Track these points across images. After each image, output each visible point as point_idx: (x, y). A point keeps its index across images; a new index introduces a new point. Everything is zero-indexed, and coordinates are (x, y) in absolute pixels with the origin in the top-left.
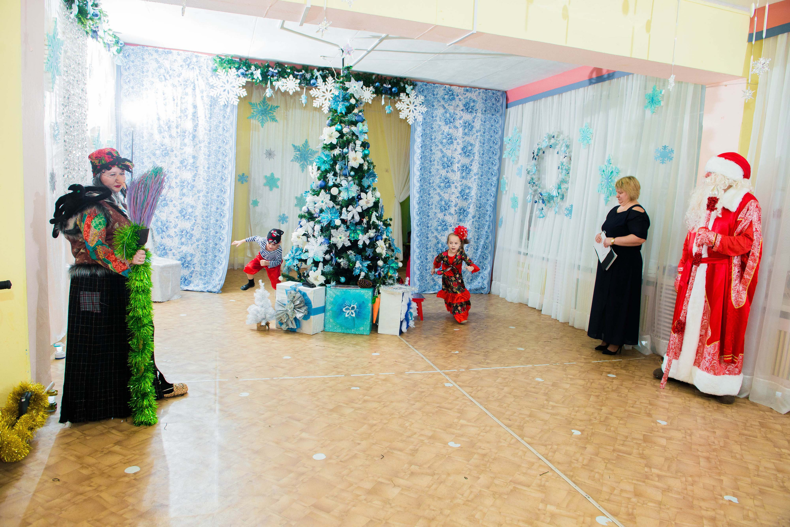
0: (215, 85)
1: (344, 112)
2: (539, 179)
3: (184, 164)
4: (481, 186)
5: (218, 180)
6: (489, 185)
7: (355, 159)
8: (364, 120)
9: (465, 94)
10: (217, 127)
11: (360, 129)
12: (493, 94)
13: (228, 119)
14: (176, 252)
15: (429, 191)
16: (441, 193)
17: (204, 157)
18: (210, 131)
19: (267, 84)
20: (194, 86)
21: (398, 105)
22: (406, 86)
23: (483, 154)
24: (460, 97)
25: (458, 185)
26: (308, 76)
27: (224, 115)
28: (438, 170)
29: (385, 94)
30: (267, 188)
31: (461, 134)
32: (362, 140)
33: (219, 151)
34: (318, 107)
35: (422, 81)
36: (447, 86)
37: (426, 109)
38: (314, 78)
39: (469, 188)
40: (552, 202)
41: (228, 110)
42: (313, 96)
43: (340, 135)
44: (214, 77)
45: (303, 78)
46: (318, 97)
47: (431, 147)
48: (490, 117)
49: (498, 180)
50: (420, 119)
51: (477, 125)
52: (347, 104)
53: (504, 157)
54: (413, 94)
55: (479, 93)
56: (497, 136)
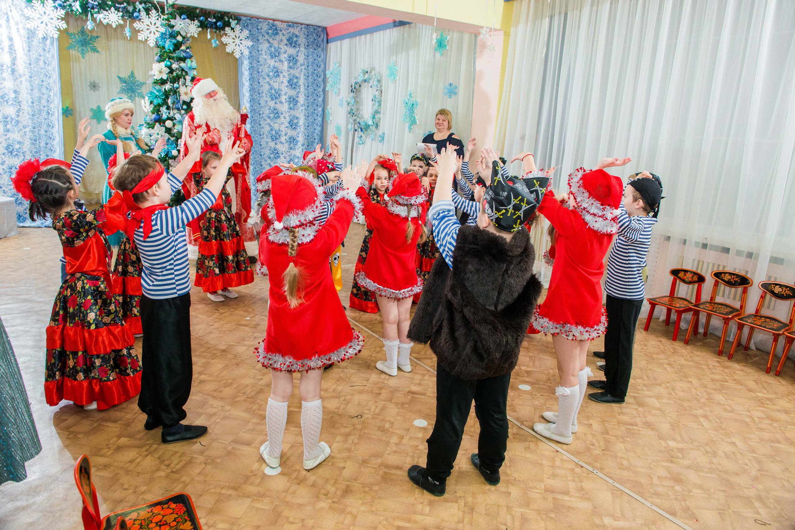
0: (31, 17)
1: (171, 49)
2: (358, 110)
3: (6, 99)
4: (308, 117)
5: (44, 114)
6: (315, 115)
7: (186, 94)
8: (192, 56)
9: (288, 29)
10: (38, 60)
11: (189, 66)
12: (314, 29)
13: (49, 52)
14: (6, 190)
15: (260, 121)
16: (271, 124)
17: (26, 91)
18: (30, 64)
19: (87, 16)
20: (8, 18)
21: (224, 39)
22: (231, 20)
23: (308, 87)
24: (283, 31)
25: (287, 116)
26: (130, 9)
27: (43, 48)
28: (267, 101)
29: (210, 28)
30: (95, 121)
31: (286, 67)
32: (192, 76)
33: (42, 85)
34: (143, 40)
35: (245, 16)
36: (271, 21)
37: (251, 43)
38: (137, 10)
39: (297, 118)
40: (369, 130)
41: (48, 42)
42: (137, 29)
43: (169, 70)
44: (29, 8)
45: (125, 11)
46: (142, 30)
47: (259, 79)
48: (312, 52)
49: (323, 110)
50: (246, 52)
51: (301, 59)
52: (174, 41)
53: (327, 89)
54: (238, 28)
55: (301, 28)
56: (320, 70)
